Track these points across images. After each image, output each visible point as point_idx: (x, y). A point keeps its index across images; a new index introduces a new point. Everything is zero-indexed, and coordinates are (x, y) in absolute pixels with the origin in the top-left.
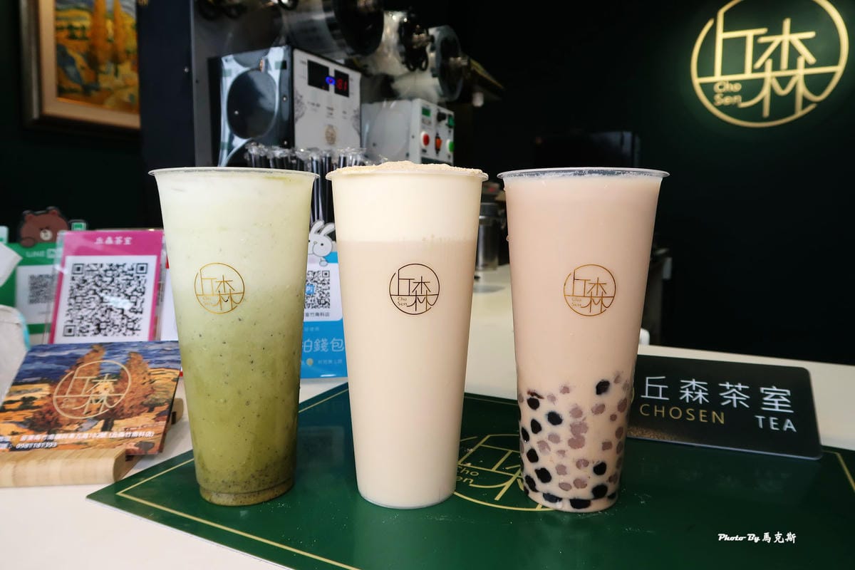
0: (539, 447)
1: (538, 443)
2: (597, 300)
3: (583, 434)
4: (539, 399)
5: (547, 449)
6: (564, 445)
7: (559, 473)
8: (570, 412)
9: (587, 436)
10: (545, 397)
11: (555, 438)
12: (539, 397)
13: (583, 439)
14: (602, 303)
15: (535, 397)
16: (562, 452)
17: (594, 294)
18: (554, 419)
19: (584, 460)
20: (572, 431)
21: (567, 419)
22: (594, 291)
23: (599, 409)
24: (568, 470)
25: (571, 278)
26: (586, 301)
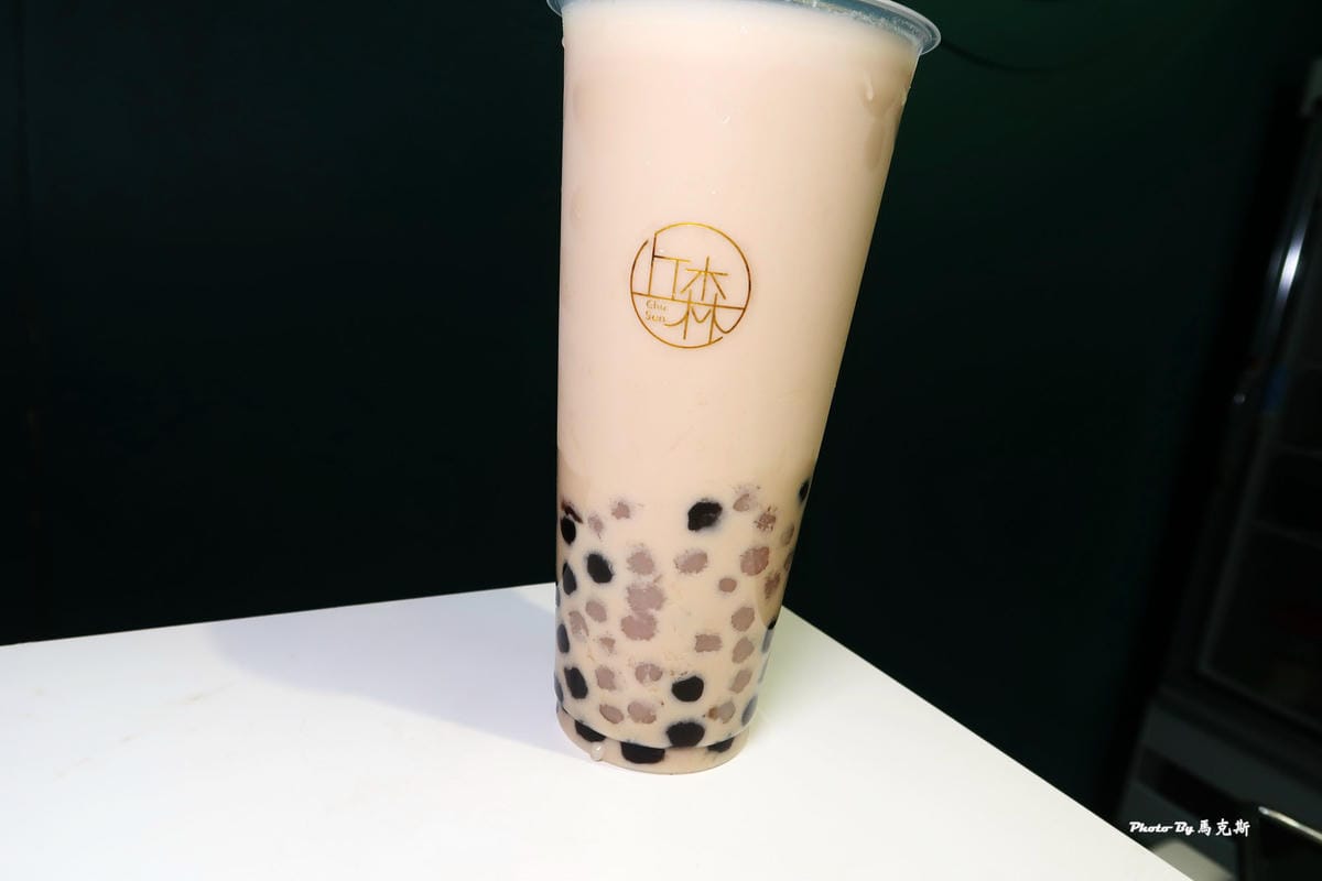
0: (572, 623)
1: (570, 614)
2: (701, 312)
3: (652, 611)
4: (576, 523)
5: (582, 631)
6: (613, 627)
7: (601, 685)
8: (628, 561)
9: (663, 617)
10: (585, 519)
11: (598, 611)
12: (579, 520)
13: (652, 622)
14: (714, 316)
15: (570, 517)
16: (608, 642)
17: (696, 297)
18: (600, 569)
19: (652, 665)
20: (629, 600)
21: (623, 575)
22: (697, 288)
23: (694, 563)
24: (618, 681)
25: (648, 252)
26: (676, 312)
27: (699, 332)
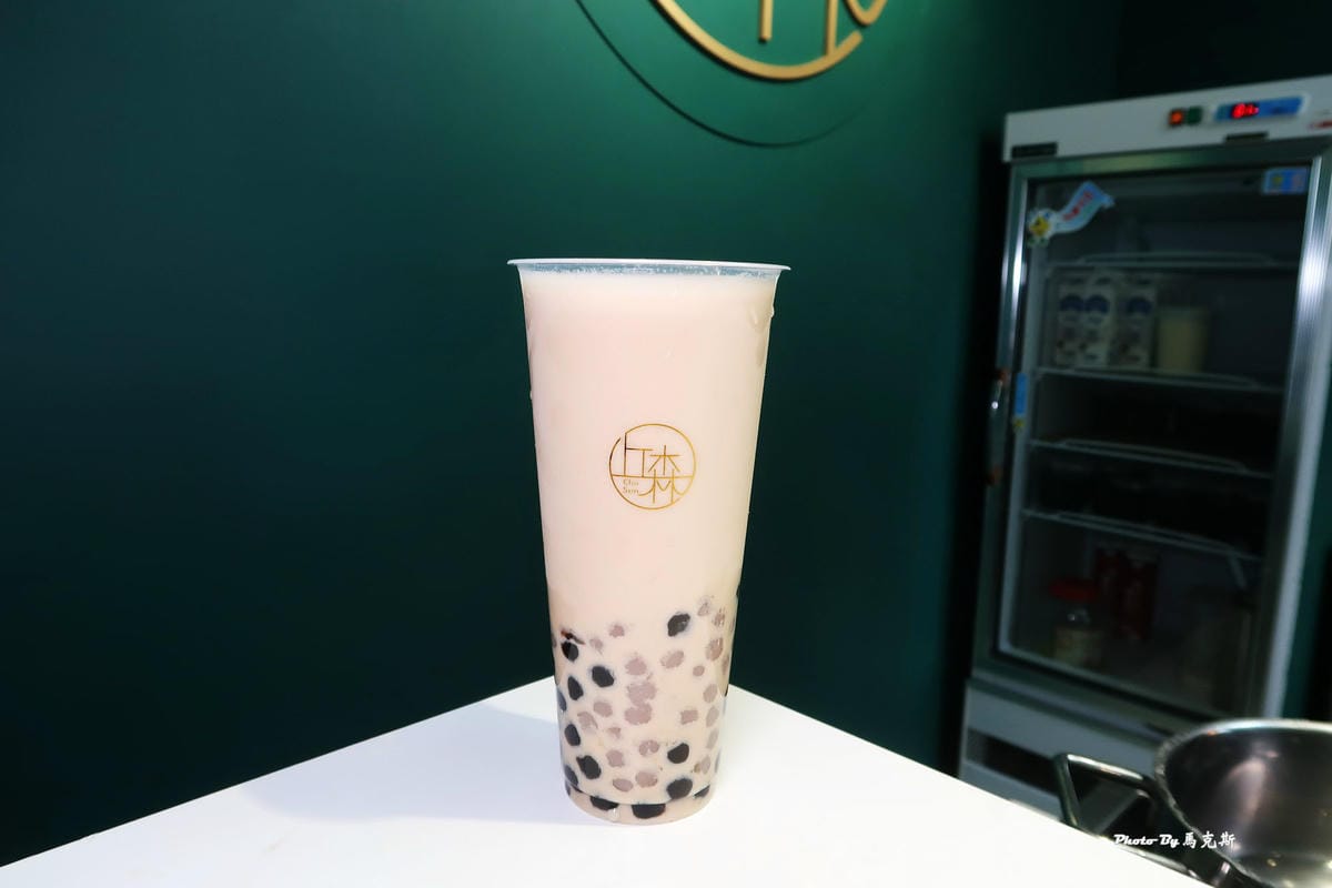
0: (581, 722)
1: (579, 715)
2: (663, 483)
3: (648, 701)
4: (579, 646)
5: (592, 726)
6: (618, 718)
7: (612, 764)
8: (626, 667)
9: (657, 704)
10: (586, 641)
11: (604, 709)
12: (582, 643)
13: (648, 709)
14: (673, 488)
15: (572, 641)
16: (616, 731)
17: (659, 473)
18: (603, 677)
19: (652, 742)
20: (630, 696)
21: (622, 678)
22: (659, 467)
23: (675, 660)
24: (626, 758)
25: (621, 447)
26: (646, 485)
27: (663, 497)
